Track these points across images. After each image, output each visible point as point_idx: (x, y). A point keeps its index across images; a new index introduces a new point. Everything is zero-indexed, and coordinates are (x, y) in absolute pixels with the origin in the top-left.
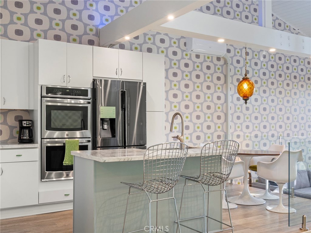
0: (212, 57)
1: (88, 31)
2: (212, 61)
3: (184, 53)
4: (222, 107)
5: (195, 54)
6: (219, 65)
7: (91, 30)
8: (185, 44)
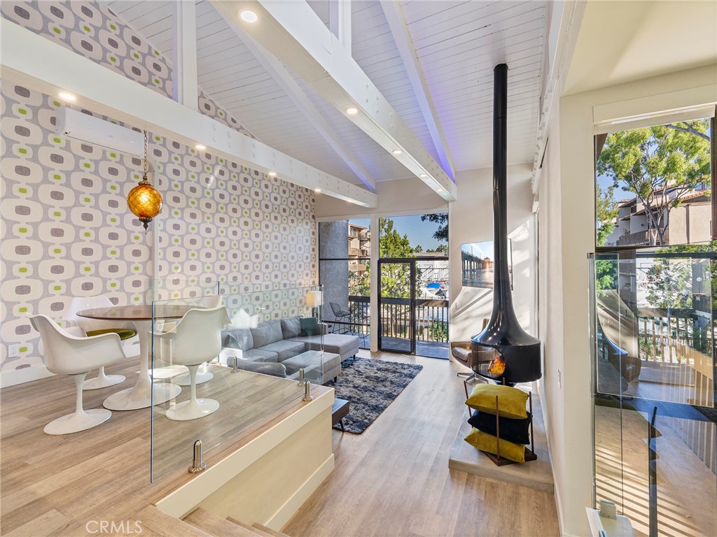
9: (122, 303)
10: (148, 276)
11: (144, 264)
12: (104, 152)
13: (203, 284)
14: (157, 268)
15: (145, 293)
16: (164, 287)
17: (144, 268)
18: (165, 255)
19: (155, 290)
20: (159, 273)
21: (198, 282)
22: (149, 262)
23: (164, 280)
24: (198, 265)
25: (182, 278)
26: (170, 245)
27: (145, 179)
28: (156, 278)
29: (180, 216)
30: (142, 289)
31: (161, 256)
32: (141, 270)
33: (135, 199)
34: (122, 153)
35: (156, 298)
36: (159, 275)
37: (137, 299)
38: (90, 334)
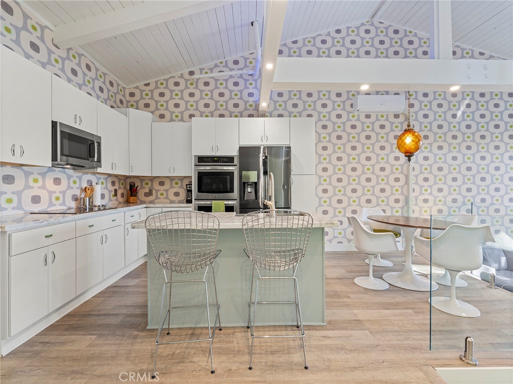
0: (387, 115)
1: (248, 107)
2: (387, 120)
3: (351, 115)
4: (402, 168)
5: (364, 114)
6: (397, 123)
7: (251, 106)
8: (352, 105)
9: (388, 213)
10: (405, 196)
11: (402, 187)
12: (377, 115)
13: (450, 204)
14: (411, 190)
15: (402, 208)
16: (416, 204)
17: (402, 190)
18: (417, 180)
19: (410, 205)
20: (413, 193)
21: (445, 201)
22: (406, 186)
23: (416, 199)
24: (445, 187)
25: (431, 198)
26: (421, 173)
27: (409, 126)
28: (411, 197)
29: (429, 149)
30: (400, 204)
31: (414, 182)
32: (400, 192)
33: (402, 141)
34: (387, 113)
35: (411, 212)
36: (412, 195)
37: (397, 212)
38: (375, 231)
